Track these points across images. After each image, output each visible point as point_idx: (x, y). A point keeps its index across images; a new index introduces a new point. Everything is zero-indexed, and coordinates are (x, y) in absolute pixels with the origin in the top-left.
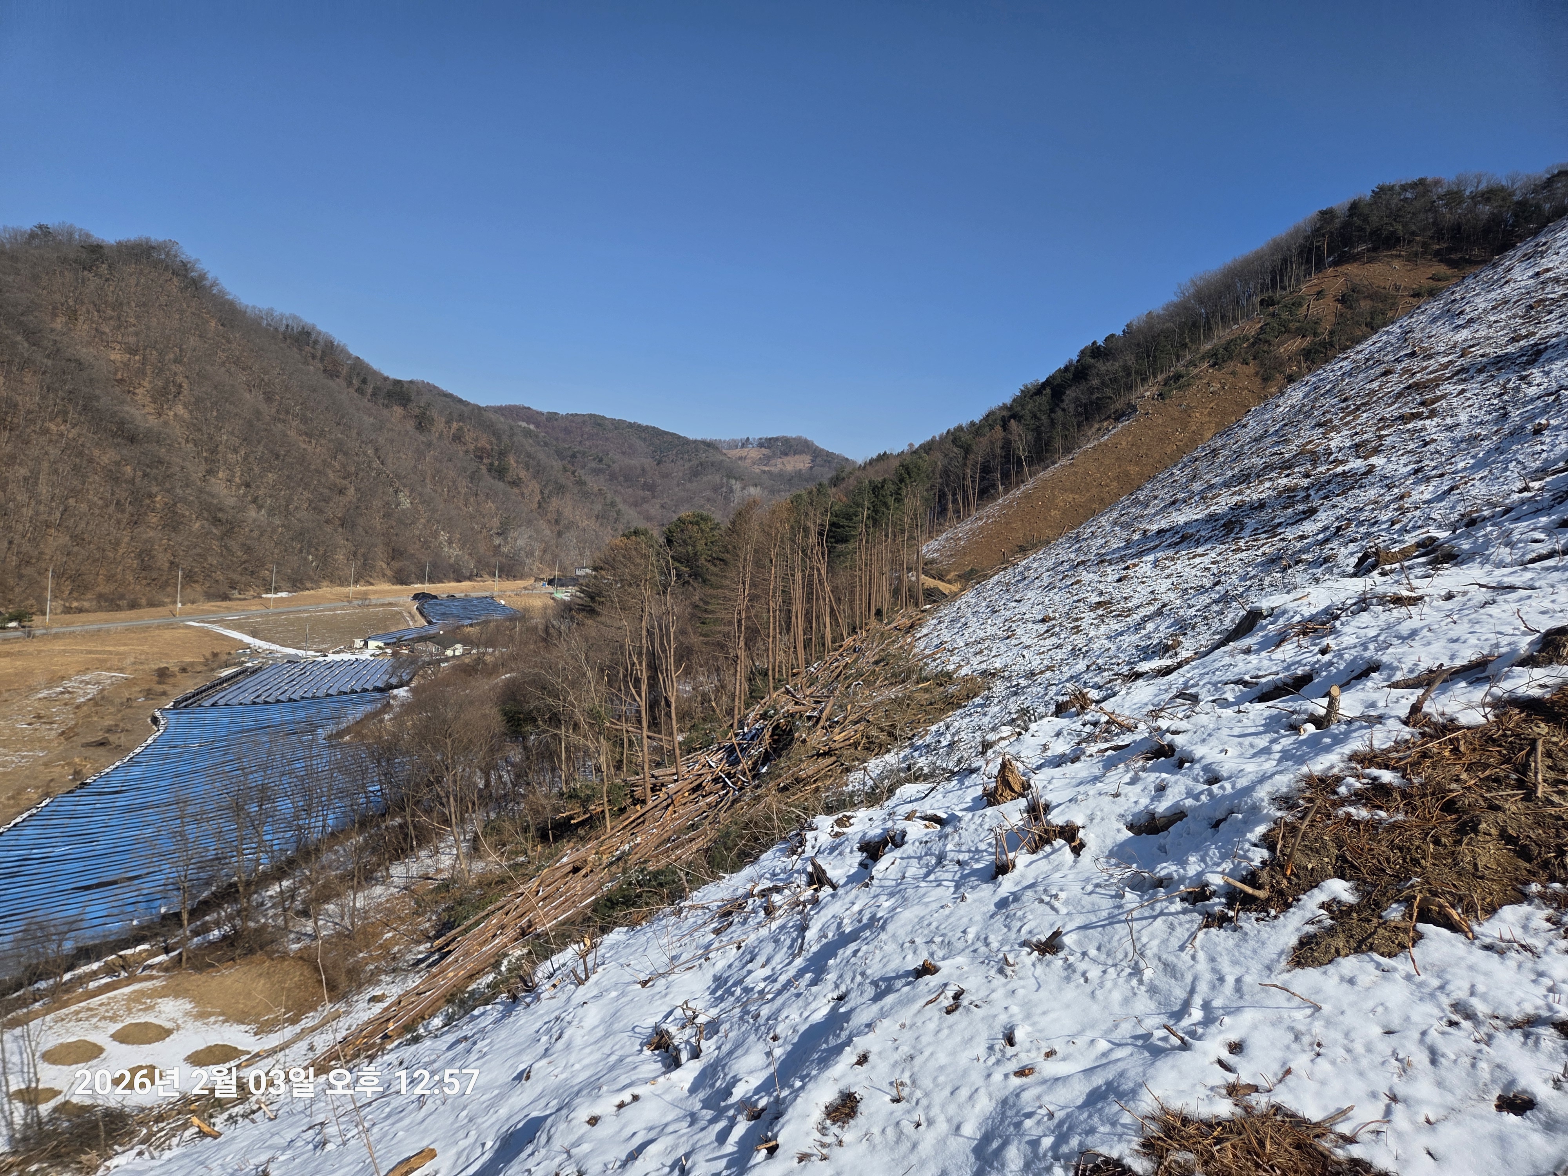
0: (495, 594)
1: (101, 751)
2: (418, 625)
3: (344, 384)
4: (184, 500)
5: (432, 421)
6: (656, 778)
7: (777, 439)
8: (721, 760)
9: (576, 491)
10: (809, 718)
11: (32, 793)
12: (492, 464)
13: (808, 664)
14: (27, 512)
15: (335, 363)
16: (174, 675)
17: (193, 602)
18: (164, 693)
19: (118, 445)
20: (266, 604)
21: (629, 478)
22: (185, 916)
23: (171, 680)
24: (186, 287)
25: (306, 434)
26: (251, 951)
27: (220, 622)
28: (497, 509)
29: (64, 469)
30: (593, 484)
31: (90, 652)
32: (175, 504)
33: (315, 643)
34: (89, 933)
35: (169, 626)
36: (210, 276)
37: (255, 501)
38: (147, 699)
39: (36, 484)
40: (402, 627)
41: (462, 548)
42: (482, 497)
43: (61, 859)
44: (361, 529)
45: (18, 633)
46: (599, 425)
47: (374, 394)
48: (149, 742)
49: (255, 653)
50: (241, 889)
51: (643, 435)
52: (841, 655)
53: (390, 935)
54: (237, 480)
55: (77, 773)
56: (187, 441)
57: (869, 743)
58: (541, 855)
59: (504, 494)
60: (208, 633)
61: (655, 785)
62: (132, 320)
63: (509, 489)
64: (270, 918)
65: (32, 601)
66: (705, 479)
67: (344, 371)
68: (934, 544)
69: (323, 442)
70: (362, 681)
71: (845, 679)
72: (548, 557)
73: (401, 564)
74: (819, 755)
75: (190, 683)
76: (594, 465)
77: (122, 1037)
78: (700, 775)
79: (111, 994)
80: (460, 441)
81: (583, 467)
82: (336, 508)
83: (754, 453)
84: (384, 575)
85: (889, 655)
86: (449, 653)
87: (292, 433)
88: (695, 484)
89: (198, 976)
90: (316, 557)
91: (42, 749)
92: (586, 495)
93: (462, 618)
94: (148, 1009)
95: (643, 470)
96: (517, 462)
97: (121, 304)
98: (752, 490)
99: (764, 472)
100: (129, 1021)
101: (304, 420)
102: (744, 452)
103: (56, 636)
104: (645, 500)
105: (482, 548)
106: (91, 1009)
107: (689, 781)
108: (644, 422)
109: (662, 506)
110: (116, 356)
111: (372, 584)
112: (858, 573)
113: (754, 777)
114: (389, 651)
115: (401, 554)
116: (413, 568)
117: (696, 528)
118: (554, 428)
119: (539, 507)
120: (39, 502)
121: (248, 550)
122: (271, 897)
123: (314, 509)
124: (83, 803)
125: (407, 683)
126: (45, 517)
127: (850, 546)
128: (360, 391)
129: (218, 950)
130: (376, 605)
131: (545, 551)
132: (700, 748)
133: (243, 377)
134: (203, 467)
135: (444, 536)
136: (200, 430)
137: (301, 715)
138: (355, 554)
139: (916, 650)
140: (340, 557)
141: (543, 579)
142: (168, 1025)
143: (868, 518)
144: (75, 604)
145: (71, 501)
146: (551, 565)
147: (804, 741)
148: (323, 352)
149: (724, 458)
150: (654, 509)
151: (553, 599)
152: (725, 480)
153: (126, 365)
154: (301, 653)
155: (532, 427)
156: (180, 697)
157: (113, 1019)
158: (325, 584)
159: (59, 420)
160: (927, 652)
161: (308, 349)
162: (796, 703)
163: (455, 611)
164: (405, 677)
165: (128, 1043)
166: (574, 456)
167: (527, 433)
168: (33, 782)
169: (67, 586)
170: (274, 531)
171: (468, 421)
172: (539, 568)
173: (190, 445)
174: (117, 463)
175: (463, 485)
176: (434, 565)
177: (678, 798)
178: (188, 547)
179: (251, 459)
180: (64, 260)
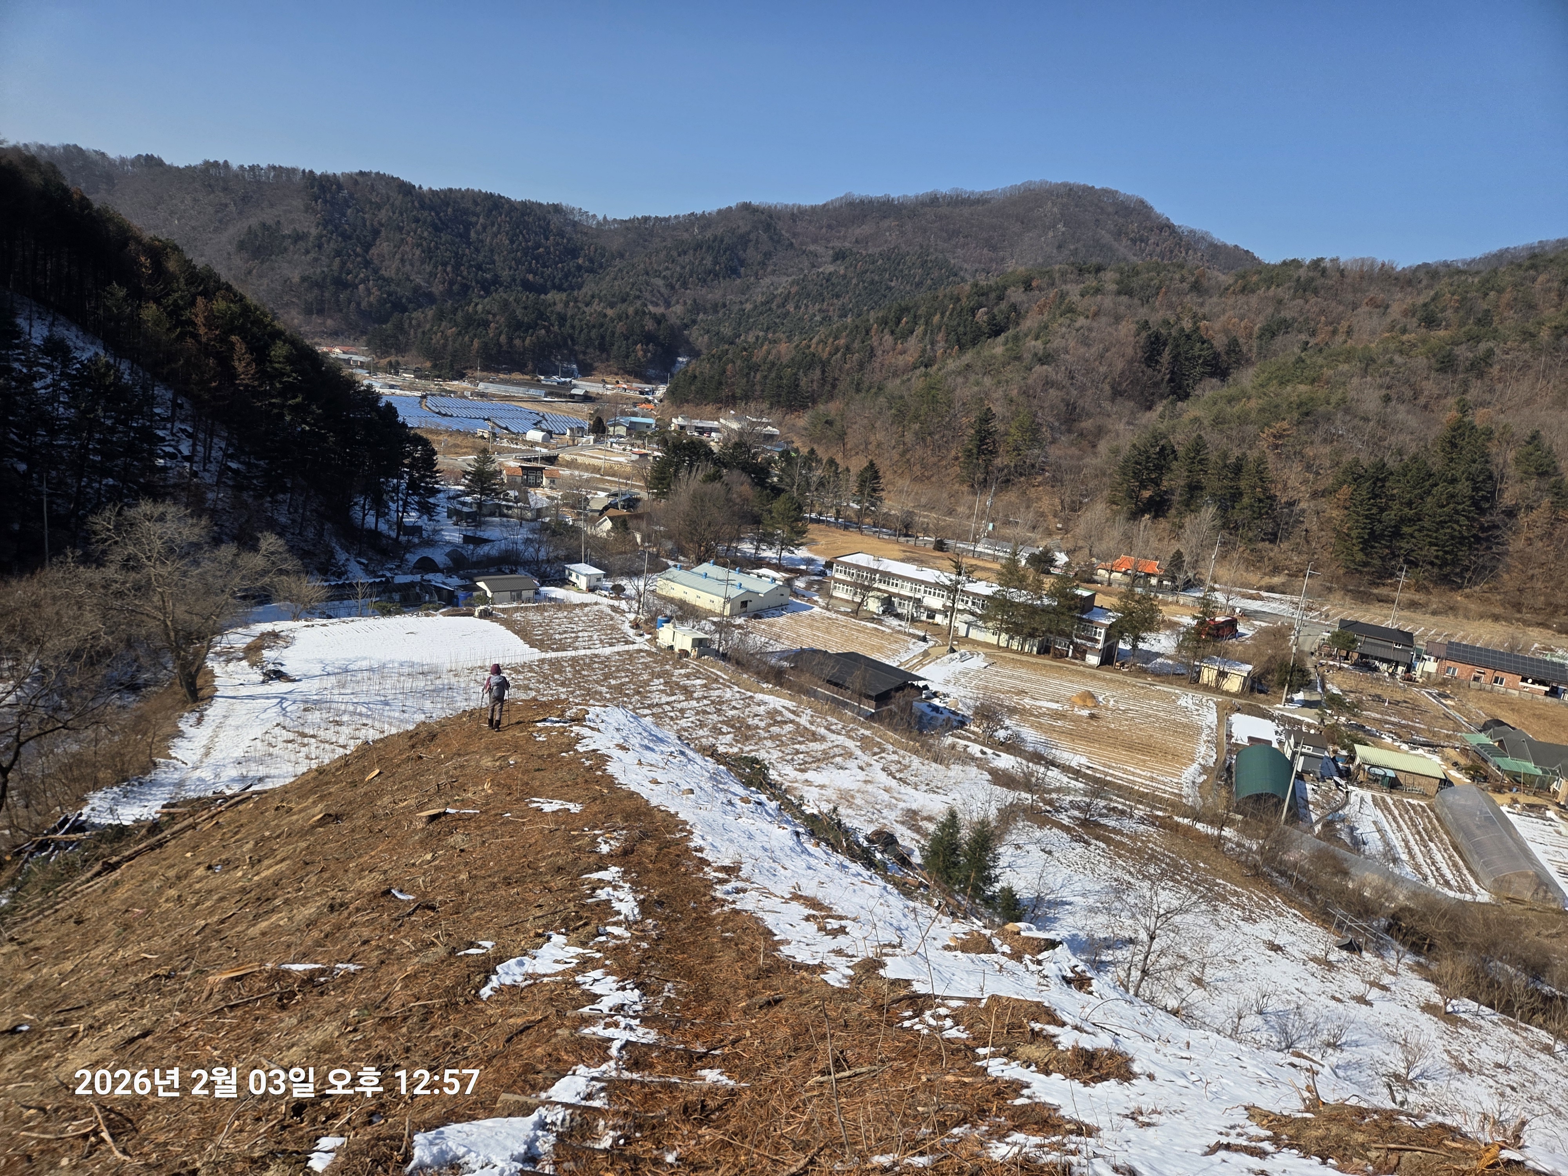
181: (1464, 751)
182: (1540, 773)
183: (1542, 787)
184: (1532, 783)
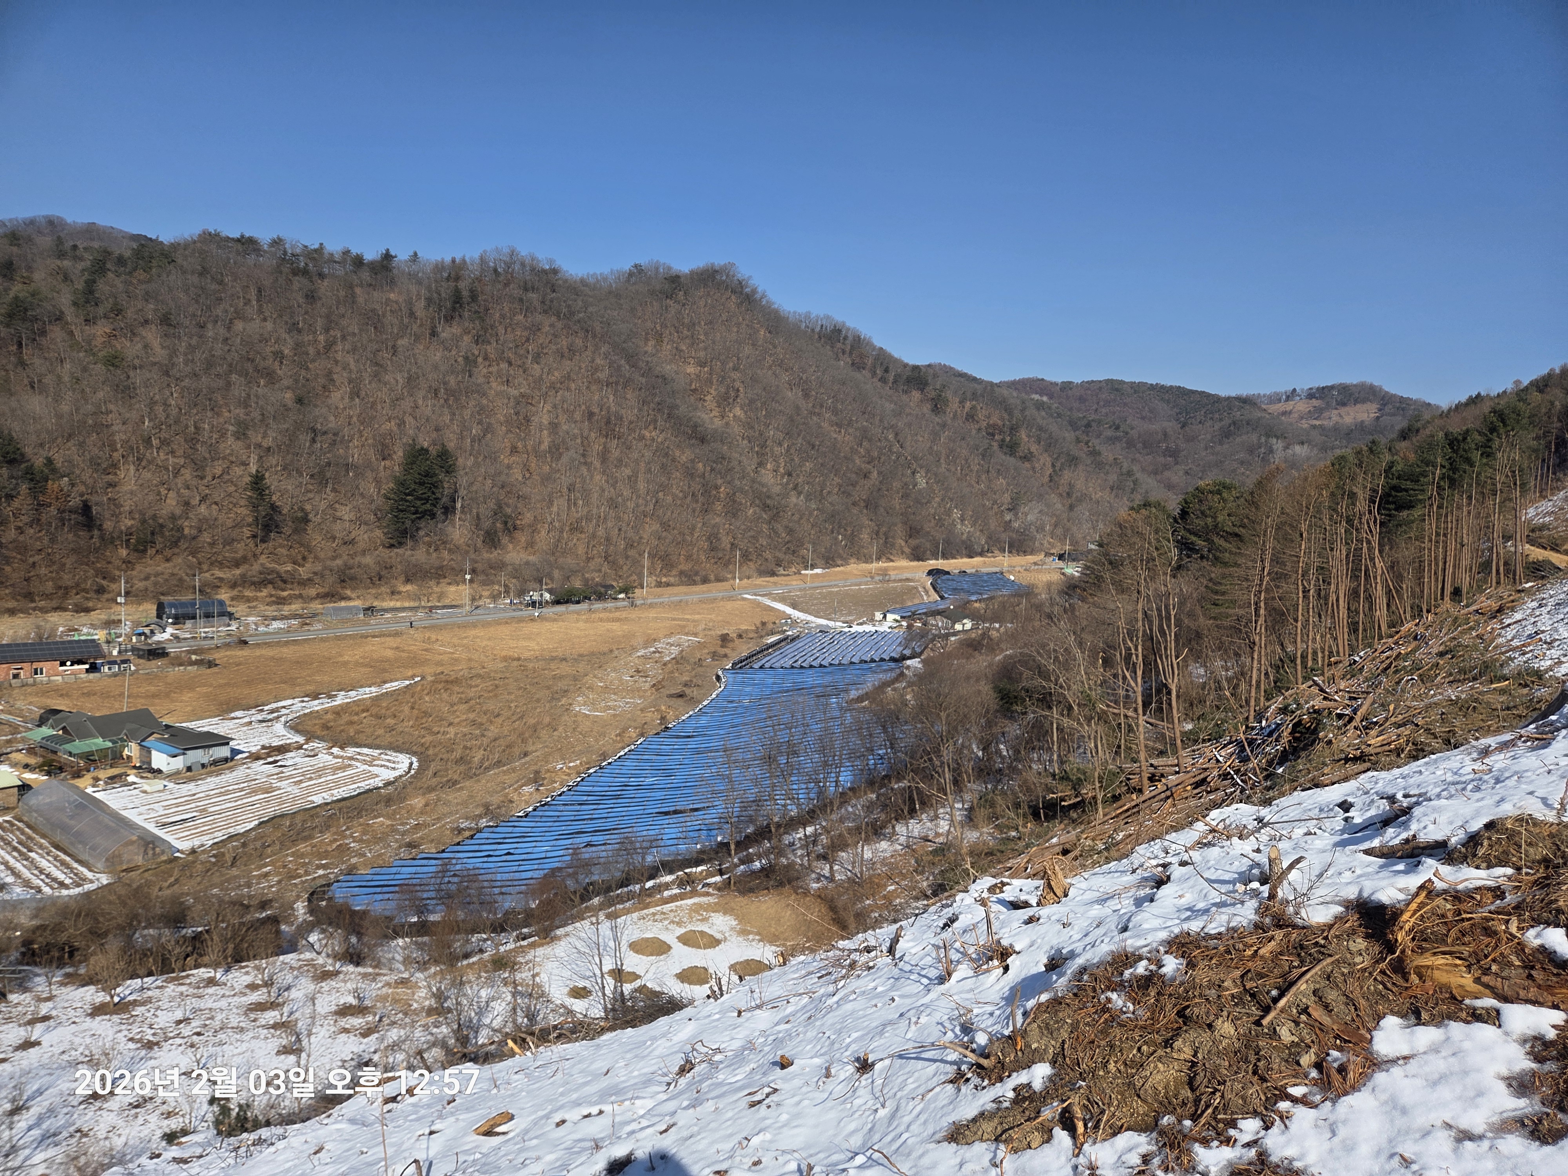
0: (1005, 569)
1: (680, 701)
2: (931, 599)
3: (869, 375)
4: (742, 491)
5: (946, 402)
6: (1156, 768)
7: (1332, 387)
8: (1231, 754)
9: (1089, 462)
10: (1340, 716)
11: (632, 733)
12: (1003, 440)
13: (1353, 650)
14: (631, 505)
15: (862, 356)
16: (733, 641)
17: (748, 578)
18: (726, 656)
19: (693, 445)
20: (804, 579)
21: (1148, 444)
22: (733, 847)
23: (731, 645)
24: (742, 303)
25: (837, 424)
26: (781, 884)
27: (767, 595)
28: (1008, 484)
29: (655, 468)
30: (1108, 453)
31: (674, 619)
32: (734, 494)
33: (842, 615)
34: (665, 851)
35: (730, 599)
36: (760, 290)
37: (795, 488)
38: (713, 660)
39: (636, 482)
40: (916, 601)
41: (973, 525)
42: (993, 473)
43: (651, 788)
44: (882, 510)
45: (625, 603)
46: (1117, 390)
47: (895, 382)
48: (714, 696)
49: (794, 623)
50: (773, 830)
51: (1166, 397)
52: (1396, 643)
53: (893, 888)
54: (781, 470)
55: (663, 718)
56: (743, 439)
57: (1417, 750)
58: (1032, 832)
59: (1015, 469)
60: (759, 604)
61: (1153, 775)
62: (702, 337)
63: (1020, 463)
64: (798, 857)
65: (634, 577)
66: (1238, 440)
67: (869, 362)
68: (1546, 506)
69: (851, 430)
70: (880, 652)
71: (1396, 672)
72: (1059, 531)
73: (917, 541)
74: (1347, 760)
75: (744, 647)
76: (1109, 433)
77: (687, 940)
78: (1205, 769)
79: (678, 903)
80: (974, 420)
81: (1098, 437)
82: (861, 492)
83: (1301, 406)
84: (903, 552)
85: (1459, 645)
86: (958, 627)
87: (825, 425)
88: (1226, 446)
89: (740, 899)
90: (844, 536)
91: (640, 698)
92: (1100, 465)
93: (973, 594)
94: (705, 920)
95: (1165, 434)
96: (1029, 436)
97: (694, 324)
98: (1298, 449)
99: (1314, 427)
100: (690, 927)
101: (835, 412)
102: (1289, 406)
103: (651, 606)
104: (1166, 467)
105: (993, 524)
106: (664, 913)
107: (1192, 774)
108: (1168, 382)
109: (1187, 473)
110: (691, 369)
111: (892, 561)
112: (1426, 545)
113: (1266, 778)
114: (904, 624)
115: (918, 532)
116: (928, 545)
117: (1216, 498)
118: (1068, 398)
119: (1051, 481)
120: (638, 497)
121: (790, 531)
122: (800, 839)
123: (843, 492)
124: (666, 744)
125: (919, 655)
126: (642, 508)
127: (1416, 513)
128: (883, 380)
129: (757, 879)
130: (895, 581)
131: (1056, 526)
132: (1209, 740)
133: (785, 377)
134: (756, 460)
135: (956, 514)
136: (753, 428)
137: (828, 679)
138: (877, 533)
139: (1501, 640)
140: (865, 536)
141: (1053, 554)
142: (718, 936)
143: (1442, 478)
144: (664, 580)
145: (661, 494)
146: (1062, 540)
147: (1330, 742)
148: (852, 346)
149: (1263, 415)
150: (1177, 476)
151: (1063, 574)
152: (1263, 439)
153: (698, 376)
154: (831, 624)
155: (1045, 399)
156: (736, 659)
157: (679, 924)
158: (852, 561)
159: (651, 427)
160: (1516, 643)
161: (839, 345)
162: (1325, 699)
163: (965, 586)
164: (918, 650)
165: (689, 945)
166: (1088, 425)
167: (1039, 406)
168: (633, 724)
169: (659, 565)
170: (811, 514)
171: (981, 399)
172: (1049, 543)
173: (745, 442)
174: (692, 461)
175: (975, 463)
176: (947, 542)
177: (1178, 792)
178: (744, 530)
179: (792, 451)
180: (652, 293)
181: (31, 751)
182: (110, 744)
183: (115, 757)
184: (106, 756)
